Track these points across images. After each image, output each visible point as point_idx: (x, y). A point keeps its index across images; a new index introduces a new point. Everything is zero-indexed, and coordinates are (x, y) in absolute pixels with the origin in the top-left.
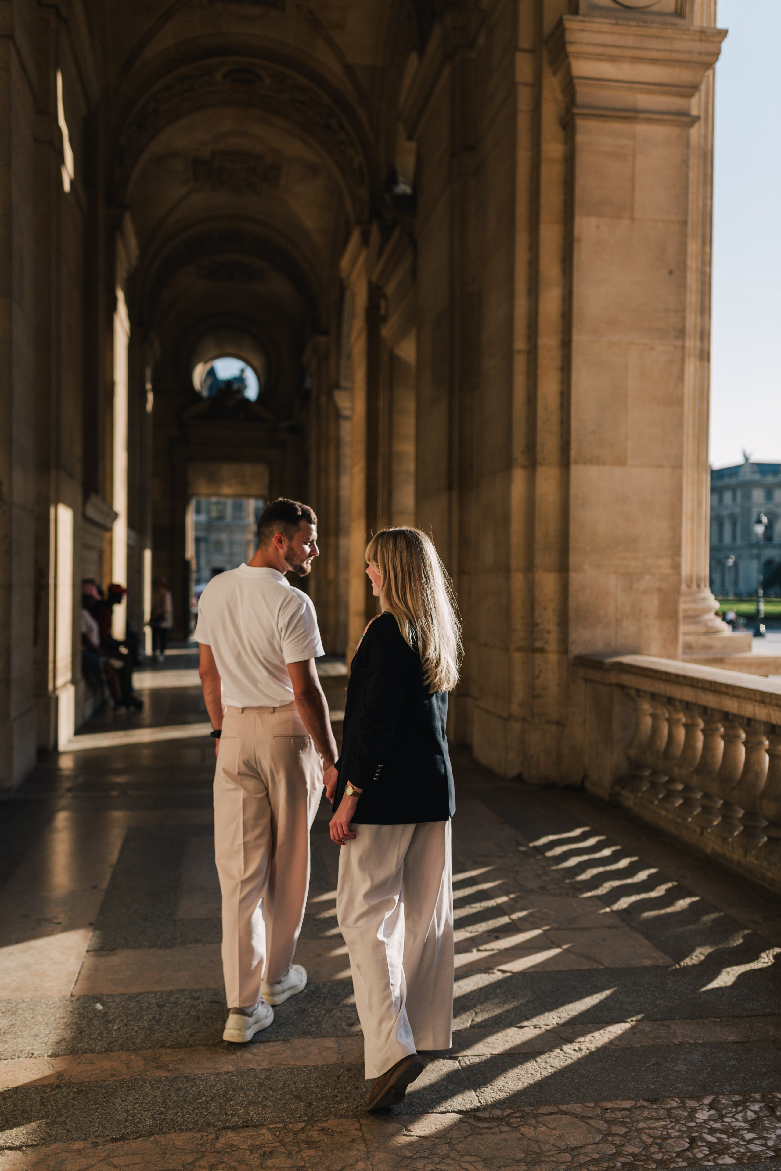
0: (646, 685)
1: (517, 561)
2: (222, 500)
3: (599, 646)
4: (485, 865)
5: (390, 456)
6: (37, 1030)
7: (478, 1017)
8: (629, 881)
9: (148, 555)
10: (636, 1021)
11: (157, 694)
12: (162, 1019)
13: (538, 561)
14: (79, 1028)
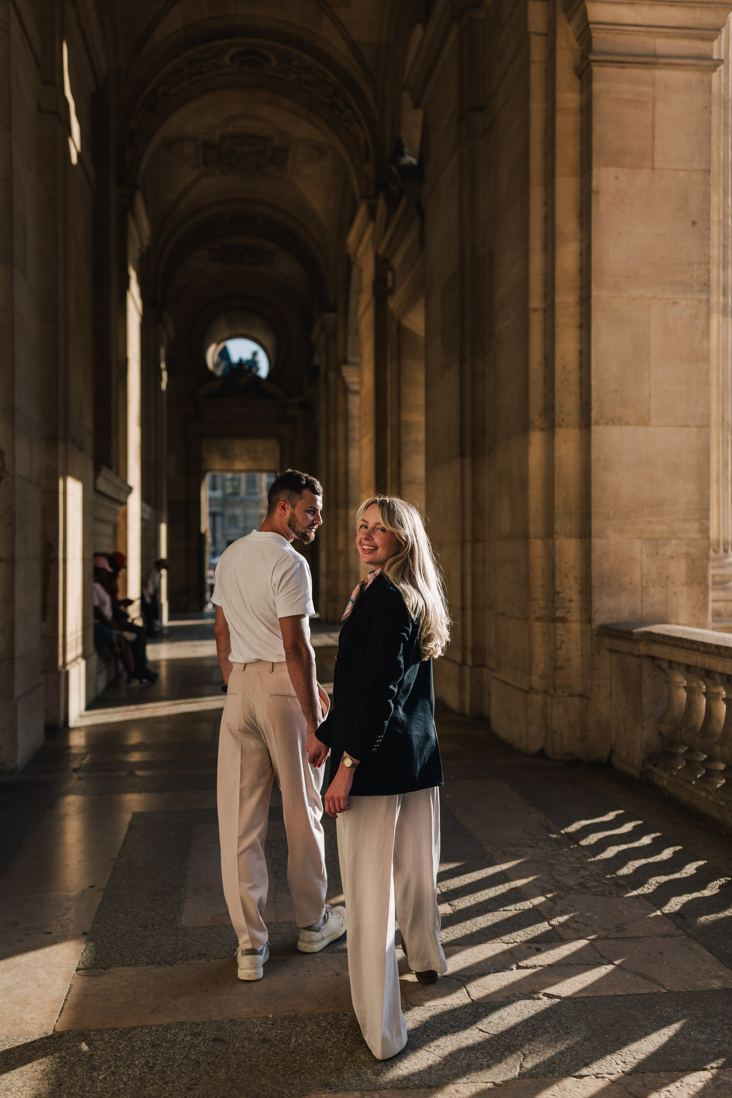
0: (681, 656)
1: (536, 527)
2: (237, 476)
3: (625, 615)
4: (516, 857)
5: (399, 426)
6: (10, 1081)
7: (527, 1062)
8: (677, 876)
9: (163, 528)
10: (717, 1068)
11: (175, 665)
12: (156, 1064)
13: (557, 527)
14: (58, 1078)
